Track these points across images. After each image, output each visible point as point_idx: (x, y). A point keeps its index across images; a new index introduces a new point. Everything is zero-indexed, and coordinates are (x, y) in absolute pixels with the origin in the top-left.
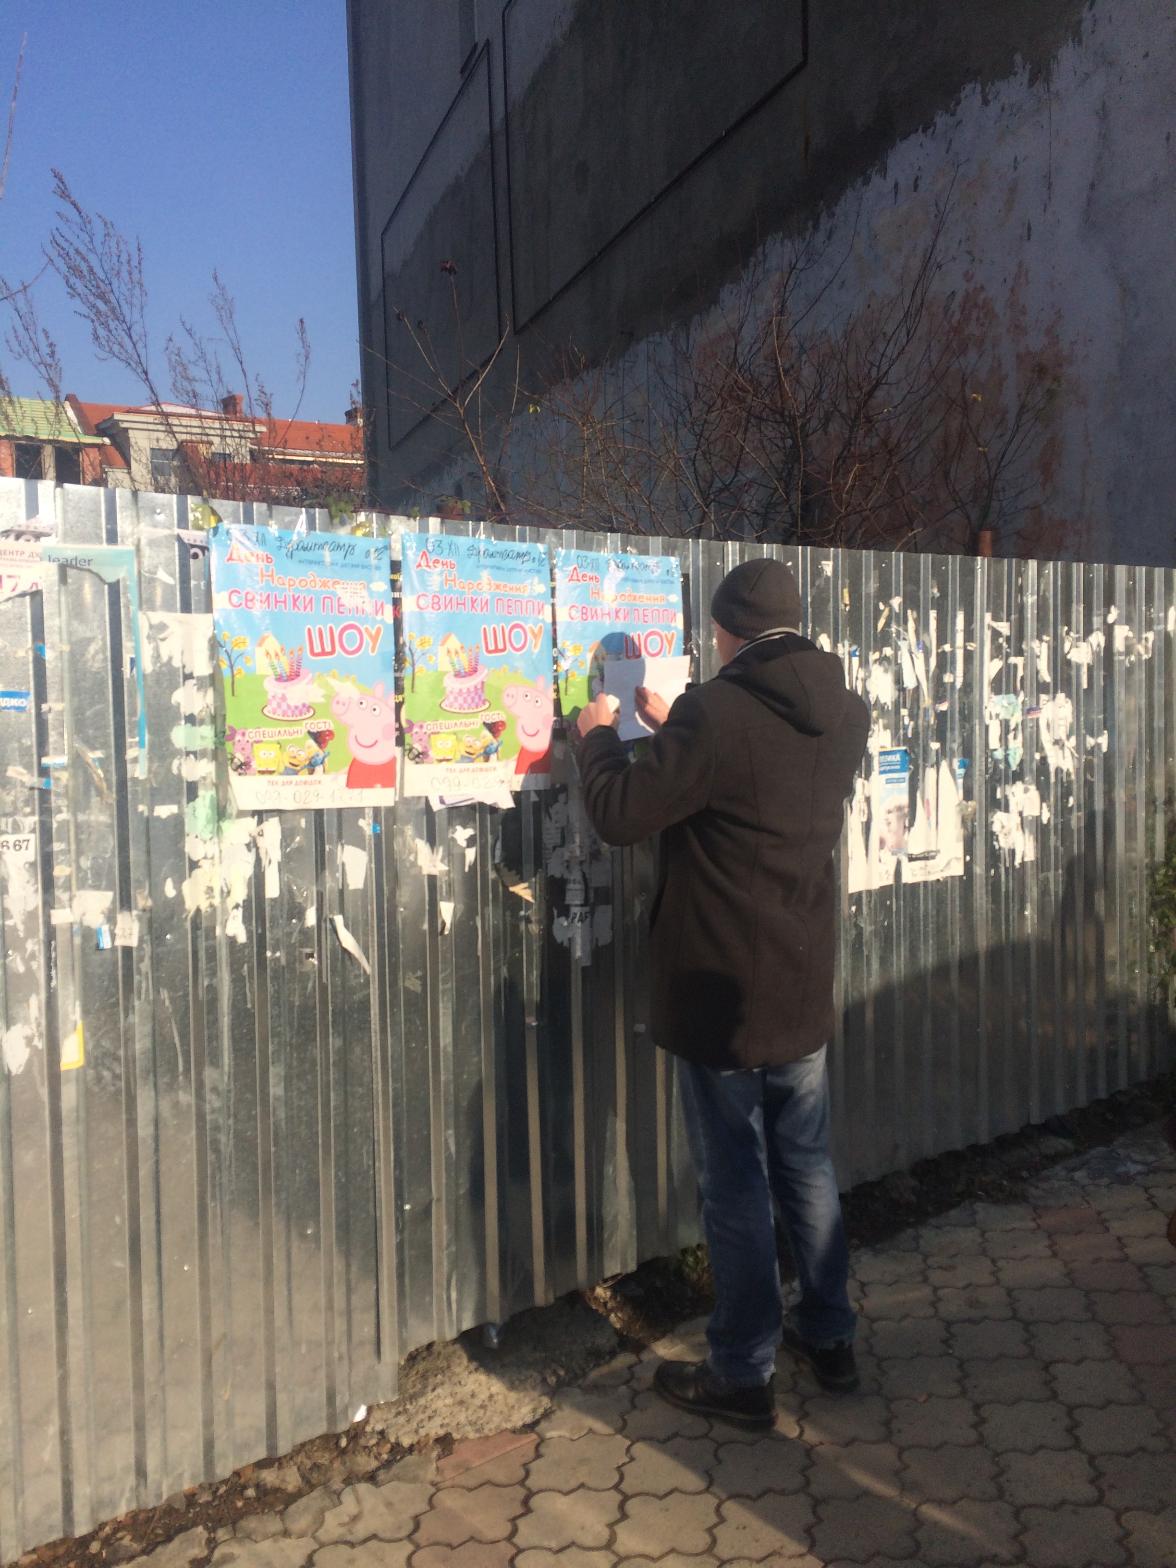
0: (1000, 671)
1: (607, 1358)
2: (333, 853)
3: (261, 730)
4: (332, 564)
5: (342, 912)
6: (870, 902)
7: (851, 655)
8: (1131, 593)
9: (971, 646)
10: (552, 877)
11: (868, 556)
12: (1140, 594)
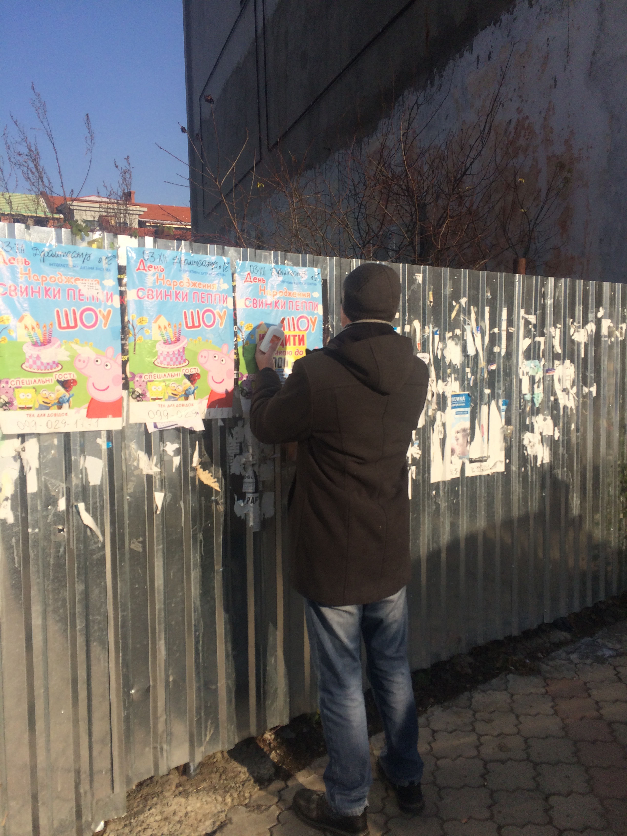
0: (530, 346)
1: (266, 784)
2: (77, 462)
3: (21, 380)
4: (74, 267)
5: (85, 500)
6: (445, 488)
7: (434, 334)
8: (612, 300)
9: (511, 330)
10: (234, 474)
11: (446, 271)
12: (618, 301)
